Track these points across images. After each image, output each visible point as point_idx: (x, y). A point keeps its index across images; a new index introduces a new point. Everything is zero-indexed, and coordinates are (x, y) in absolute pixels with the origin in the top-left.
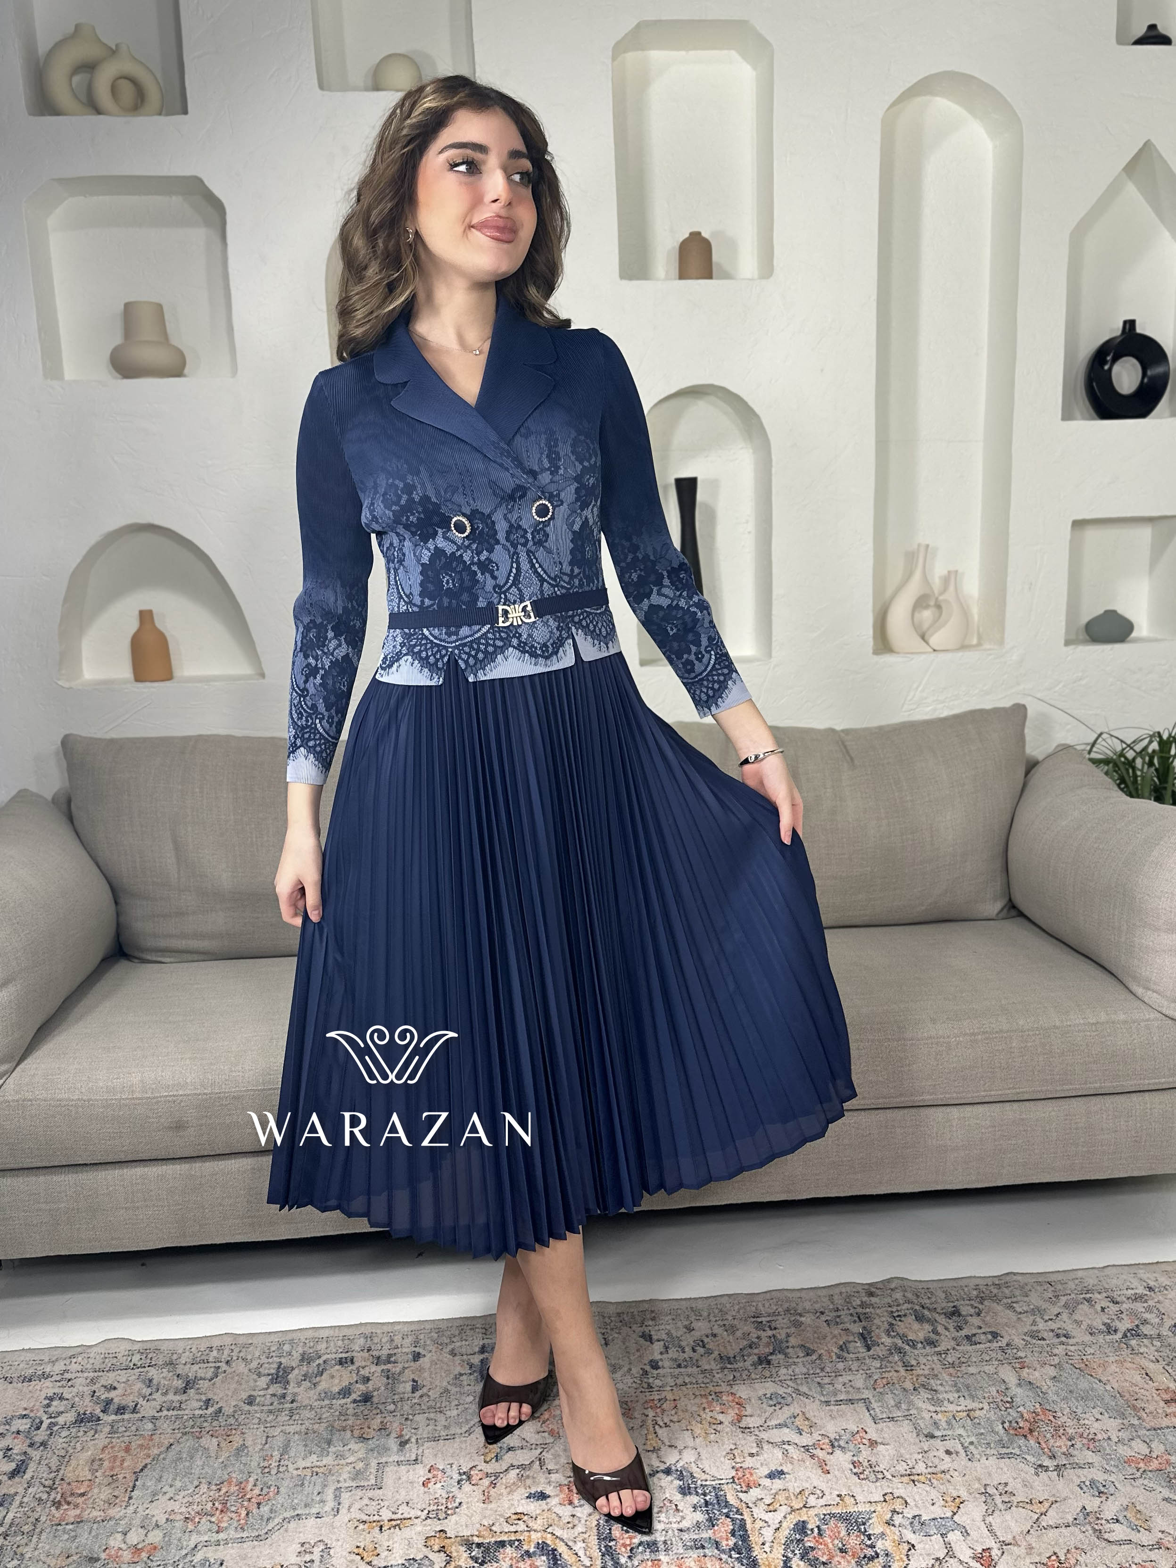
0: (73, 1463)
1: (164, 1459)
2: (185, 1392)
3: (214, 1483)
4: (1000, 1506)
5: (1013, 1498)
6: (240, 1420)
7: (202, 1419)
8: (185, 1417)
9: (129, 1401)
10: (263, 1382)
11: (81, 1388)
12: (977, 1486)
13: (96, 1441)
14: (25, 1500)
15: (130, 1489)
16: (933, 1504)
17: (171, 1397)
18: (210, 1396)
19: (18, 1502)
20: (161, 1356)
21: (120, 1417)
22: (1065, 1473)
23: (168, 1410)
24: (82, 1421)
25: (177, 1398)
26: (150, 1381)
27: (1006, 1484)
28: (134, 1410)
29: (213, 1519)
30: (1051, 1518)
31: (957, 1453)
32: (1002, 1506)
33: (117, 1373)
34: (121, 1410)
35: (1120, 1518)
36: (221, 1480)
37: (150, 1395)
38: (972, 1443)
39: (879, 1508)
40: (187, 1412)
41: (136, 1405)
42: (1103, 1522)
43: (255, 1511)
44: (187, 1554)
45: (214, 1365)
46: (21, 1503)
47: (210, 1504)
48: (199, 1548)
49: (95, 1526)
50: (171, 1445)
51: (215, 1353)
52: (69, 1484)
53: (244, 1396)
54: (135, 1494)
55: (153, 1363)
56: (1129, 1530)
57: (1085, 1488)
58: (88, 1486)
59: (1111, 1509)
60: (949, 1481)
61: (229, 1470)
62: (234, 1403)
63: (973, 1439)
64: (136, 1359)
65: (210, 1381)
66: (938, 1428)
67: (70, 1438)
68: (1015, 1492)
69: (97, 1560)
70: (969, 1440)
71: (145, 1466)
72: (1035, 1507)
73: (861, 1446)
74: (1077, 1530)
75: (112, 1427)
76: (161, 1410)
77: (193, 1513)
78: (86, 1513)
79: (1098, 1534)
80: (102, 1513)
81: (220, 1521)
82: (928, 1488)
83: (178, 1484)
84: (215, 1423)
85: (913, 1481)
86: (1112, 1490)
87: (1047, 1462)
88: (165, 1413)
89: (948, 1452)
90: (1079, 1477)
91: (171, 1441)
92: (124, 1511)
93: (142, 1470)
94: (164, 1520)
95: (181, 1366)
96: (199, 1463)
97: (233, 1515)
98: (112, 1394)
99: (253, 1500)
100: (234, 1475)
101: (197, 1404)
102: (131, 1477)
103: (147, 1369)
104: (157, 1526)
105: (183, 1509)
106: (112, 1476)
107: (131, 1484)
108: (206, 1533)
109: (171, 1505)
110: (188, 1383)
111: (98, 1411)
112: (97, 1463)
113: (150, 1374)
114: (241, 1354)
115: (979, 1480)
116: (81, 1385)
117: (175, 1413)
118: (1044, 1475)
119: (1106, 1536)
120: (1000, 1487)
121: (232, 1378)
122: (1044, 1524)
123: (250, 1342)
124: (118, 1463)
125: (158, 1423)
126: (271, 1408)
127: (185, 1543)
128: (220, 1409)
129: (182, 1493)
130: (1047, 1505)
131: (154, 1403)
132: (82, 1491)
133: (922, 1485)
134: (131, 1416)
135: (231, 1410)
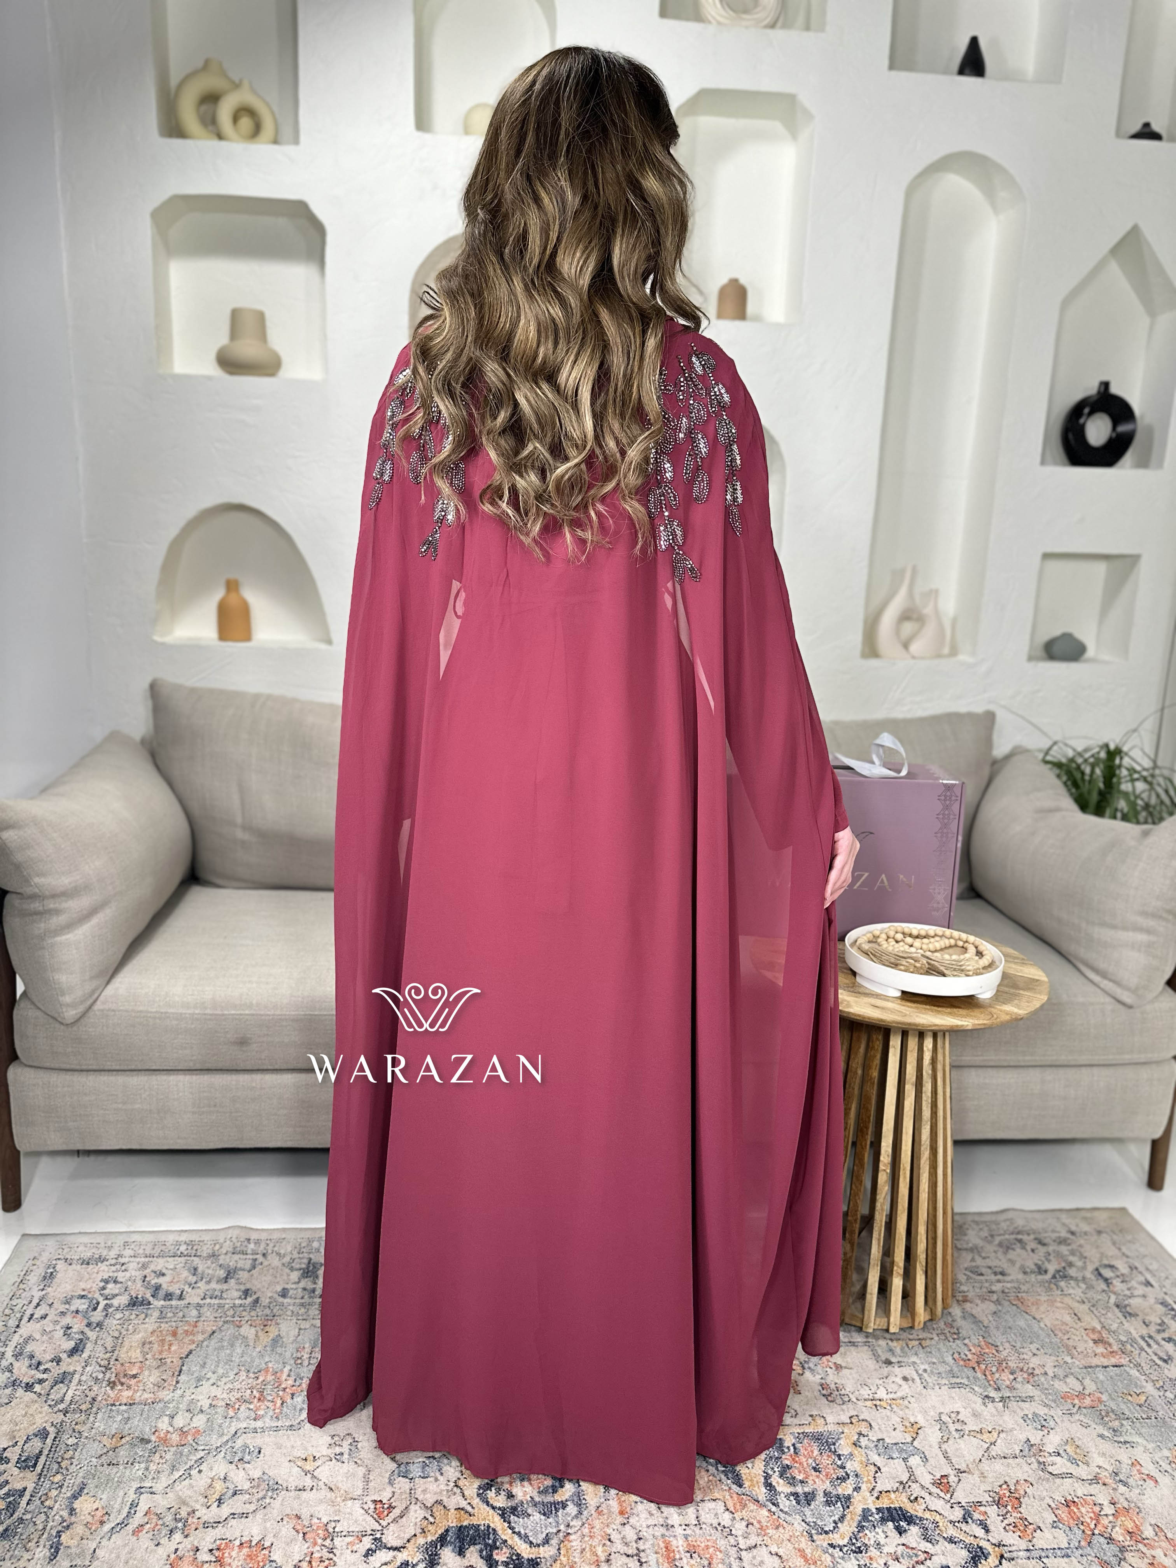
0: (126, 1344)
1: (207, 1346)
2: (226, 1282)
3: (252, 1371)
4: (954, 1433)
5: (965, 1427)
6: (275, 1311)
7: (242, 1308)
8: (227, 1306)
9: (175, 1289)
10: (295, 1276)
11: (134, 1273)
12: (932, 1413)
13: (146, 1326)
14: (84, 1378)
15: (177, 1373)
16: (895, 1429)
17: (213, 1285)
18: (248, 1286)
19: (77, 1380)
20: (205, 1248)
21: (168, 1303)
22: (1010, 1405)
23: (211, 1298)
24: (134, 1305)
25: (219, 1287)
26: (195, 1269)
27: (958, 1413)
28: (181, 1297)
29: (252, 1407)
30: (999, 1449)
31: (913, 1380)
32: (957, 1436)
33: (165, 1259)
34: (169, 1296)
35: (1061, 1452)
36: (259, 1369)
37: (196, 1283)
38: (925, 1371)
39: (846, 1431)
40: (228, 1301)
41: (182, 1293)
42: (1047, 1454)
43: (289, 1401)
44: (228, 1441)
45: (251, 1257)
46: (80, 1381)
47: (249, 1391)
48: (238, 1435)
49: (147, 1407)
50: (214, 1332)
51: (252, 1246)
52: (122, 1365)
53: (279, 1288)
54: (183, 1378)
55: (199, 1254)
56: (1069, 1464)
57: (1028, 1421)
58: (140, 1368)
59: (1053, 1442)
60: (908, 1408)
61: (267, 1359)
62: (269, 1295)
63: (926, 1367)
64: (183, 1248)
65: (249, 1271)
66: (893, 1354)
67: (124, 1321)
68: (966, 1421)
69: (148, 1441)
70: (923, 1367)
71: (190, 1352)
72: (985, 1436)
73: (828, 1369)
74: (1024, 1461)
75: (162, 1312)
76: (204, 1298)
77: (233, 1399)
78: (138, 1394)
79: (1043, 1466)
80: (152, 1395)
81: (258, 1409)
82: (889, 1413)
83: (220, 1371)
84: (253, 1313)
85: (876, 1406)
86: (1052, 1424)
87: (993, 1394)
88: (208, 1301)
89: (905, 1379)
90: (1022, 1410)
91: (214, 1328)
92: (172, 1394)
93: (187, 1356)
94: (208, 1405)
95: (222, 1257)
96: (239, 1350)
97: (270, 1405)
98: (161, 1280)
99: (287, 1390)
100: (270, 1365)
101: (237, 1294)
102: (177, 1362)
103: (193, 1258)
104: (202, 1411)
105: (225, 1396)
106: (161, 1360)
107: (178, 1369)
108: (245, 1420)
109: (214, 1391)
110: (229, 1273)
111: (148, 1296)
112: (147, 1346)
113: (195, 1263)
114: (276, 1249)
115: (934, 1407)
116: (133, 1271)
117: (217, 1301)
118: (990, 1405)
119: (1050, 1469)
120: (953, 1415)
121: (268, 1270)
122: (994, 1453)
123: (284, 1236)
124: (166, 1347)
125: (202, 1310)
126: (303, 1301)
127: (226, 1431)
128: (257, 1301)
129: (224, 1380)
130: (995, 1434)
131: (198, 1290)
132: (134, 1372)
133: (883, 1410)
134: (179, 1303)
135: (268, 1300)
